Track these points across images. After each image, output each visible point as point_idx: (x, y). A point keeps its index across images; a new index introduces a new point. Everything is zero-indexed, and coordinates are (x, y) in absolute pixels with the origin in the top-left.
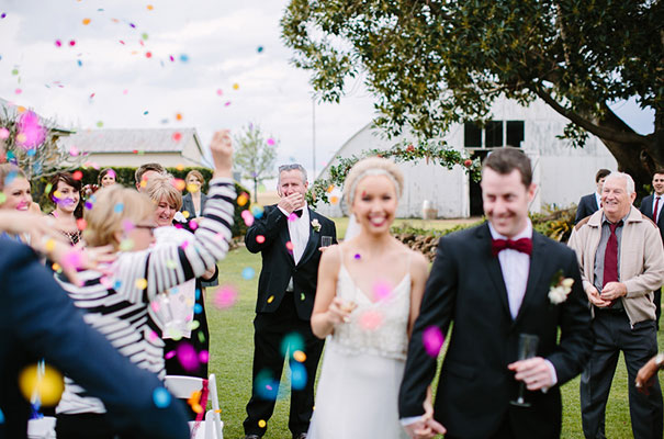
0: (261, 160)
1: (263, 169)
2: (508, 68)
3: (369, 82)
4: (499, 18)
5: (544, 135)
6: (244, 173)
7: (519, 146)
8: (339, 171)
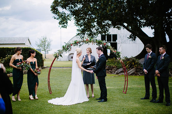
0: (47, 46)
1: (47, 48)
2: (114, 18)
3: (75, 23)
4: (112, 4)
5: (122, 38)
6: (42, 49)
7: (116, 41)
8: (65, 47)
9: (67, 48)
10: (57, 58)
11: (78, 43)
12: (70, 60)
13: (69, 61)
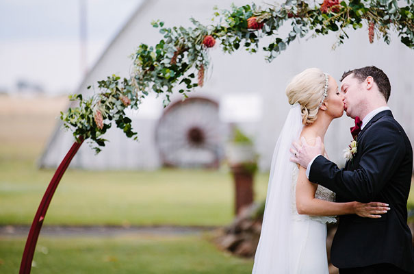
8: (160, 58)
9: (174, 68)
10: (89, 144)
11: (258, 26)
12: (171, 157)
13: (168, 166)
